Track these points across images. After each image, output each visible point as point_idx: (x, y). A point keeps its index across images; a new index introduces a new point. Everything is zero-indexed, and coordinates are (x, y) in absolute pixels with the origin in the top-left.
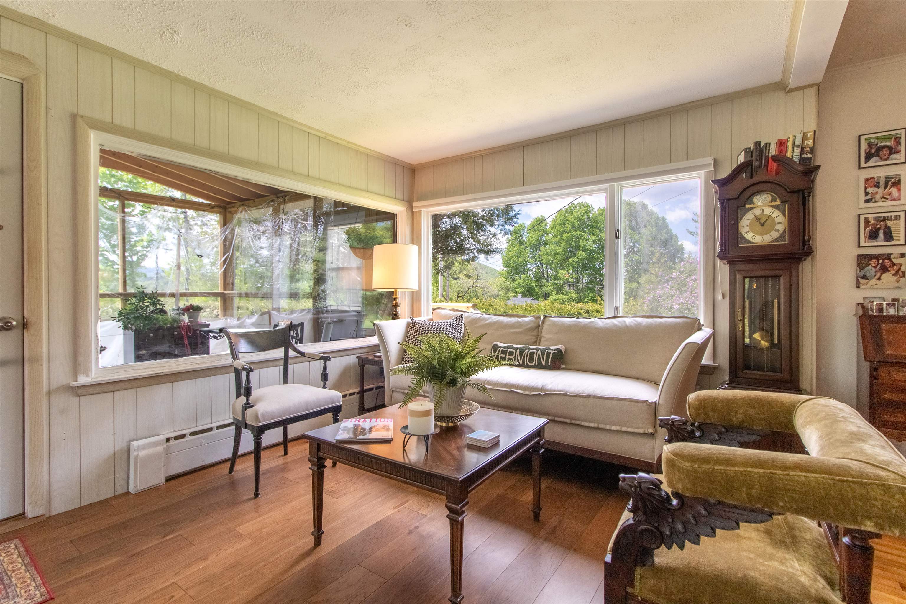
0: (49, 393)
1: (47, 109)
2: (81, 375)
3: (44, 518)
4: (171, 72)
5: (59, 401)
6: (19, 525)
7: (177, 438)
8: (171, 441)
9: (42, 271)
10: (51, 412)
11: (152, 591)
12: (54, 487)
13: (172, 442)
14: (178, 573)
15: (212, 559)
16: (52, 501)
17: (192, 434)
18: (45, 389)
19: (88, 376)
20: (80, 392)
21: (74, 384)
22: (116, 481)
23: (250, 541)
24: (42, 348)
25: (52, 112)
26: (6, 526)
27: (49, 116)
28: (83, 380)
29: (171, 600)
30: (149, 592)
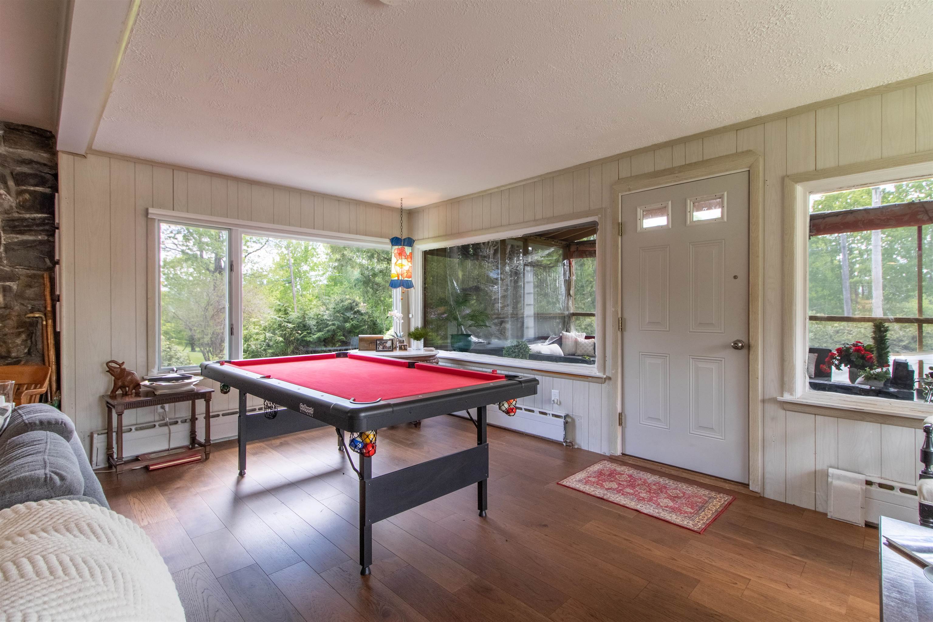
0: (763, 401)
1: (765, 181)
2: (786, 393)
3: (758, 495)
4: (878, 87)
5: (771, 409)
6: (743, 490)
7: (881, 486)
8: (873, 486)
9: (758, 307)
10: (765, 416)
11: (734, 572)
12: (767, 476)
13: (874, 488)
14: (761, 577)
15: (795, 592)
16: (765, 485)
17: (903, 490)
18: (760, 398)
19: (792, 394)
20: (785, 406)
21: (780, 398)
22: (817, 497)
23: (843, 611)
24: (758, 365)
25: (768, 183)
26: (737, 487)
27: (766, 186)
28: (787, 397)
29: (733, 585)
30: (732, 570)
